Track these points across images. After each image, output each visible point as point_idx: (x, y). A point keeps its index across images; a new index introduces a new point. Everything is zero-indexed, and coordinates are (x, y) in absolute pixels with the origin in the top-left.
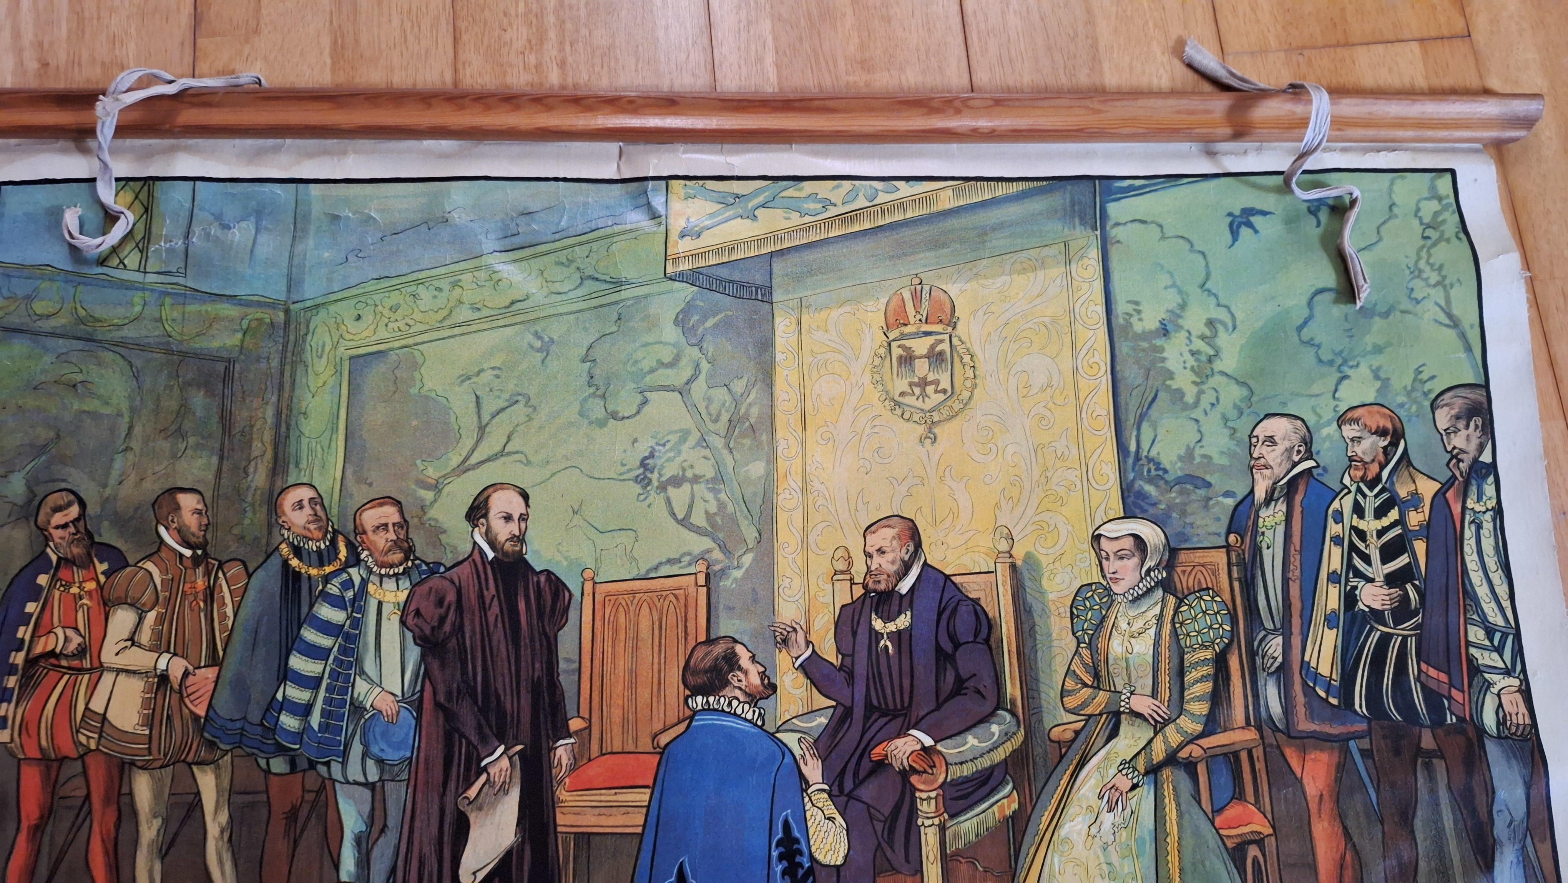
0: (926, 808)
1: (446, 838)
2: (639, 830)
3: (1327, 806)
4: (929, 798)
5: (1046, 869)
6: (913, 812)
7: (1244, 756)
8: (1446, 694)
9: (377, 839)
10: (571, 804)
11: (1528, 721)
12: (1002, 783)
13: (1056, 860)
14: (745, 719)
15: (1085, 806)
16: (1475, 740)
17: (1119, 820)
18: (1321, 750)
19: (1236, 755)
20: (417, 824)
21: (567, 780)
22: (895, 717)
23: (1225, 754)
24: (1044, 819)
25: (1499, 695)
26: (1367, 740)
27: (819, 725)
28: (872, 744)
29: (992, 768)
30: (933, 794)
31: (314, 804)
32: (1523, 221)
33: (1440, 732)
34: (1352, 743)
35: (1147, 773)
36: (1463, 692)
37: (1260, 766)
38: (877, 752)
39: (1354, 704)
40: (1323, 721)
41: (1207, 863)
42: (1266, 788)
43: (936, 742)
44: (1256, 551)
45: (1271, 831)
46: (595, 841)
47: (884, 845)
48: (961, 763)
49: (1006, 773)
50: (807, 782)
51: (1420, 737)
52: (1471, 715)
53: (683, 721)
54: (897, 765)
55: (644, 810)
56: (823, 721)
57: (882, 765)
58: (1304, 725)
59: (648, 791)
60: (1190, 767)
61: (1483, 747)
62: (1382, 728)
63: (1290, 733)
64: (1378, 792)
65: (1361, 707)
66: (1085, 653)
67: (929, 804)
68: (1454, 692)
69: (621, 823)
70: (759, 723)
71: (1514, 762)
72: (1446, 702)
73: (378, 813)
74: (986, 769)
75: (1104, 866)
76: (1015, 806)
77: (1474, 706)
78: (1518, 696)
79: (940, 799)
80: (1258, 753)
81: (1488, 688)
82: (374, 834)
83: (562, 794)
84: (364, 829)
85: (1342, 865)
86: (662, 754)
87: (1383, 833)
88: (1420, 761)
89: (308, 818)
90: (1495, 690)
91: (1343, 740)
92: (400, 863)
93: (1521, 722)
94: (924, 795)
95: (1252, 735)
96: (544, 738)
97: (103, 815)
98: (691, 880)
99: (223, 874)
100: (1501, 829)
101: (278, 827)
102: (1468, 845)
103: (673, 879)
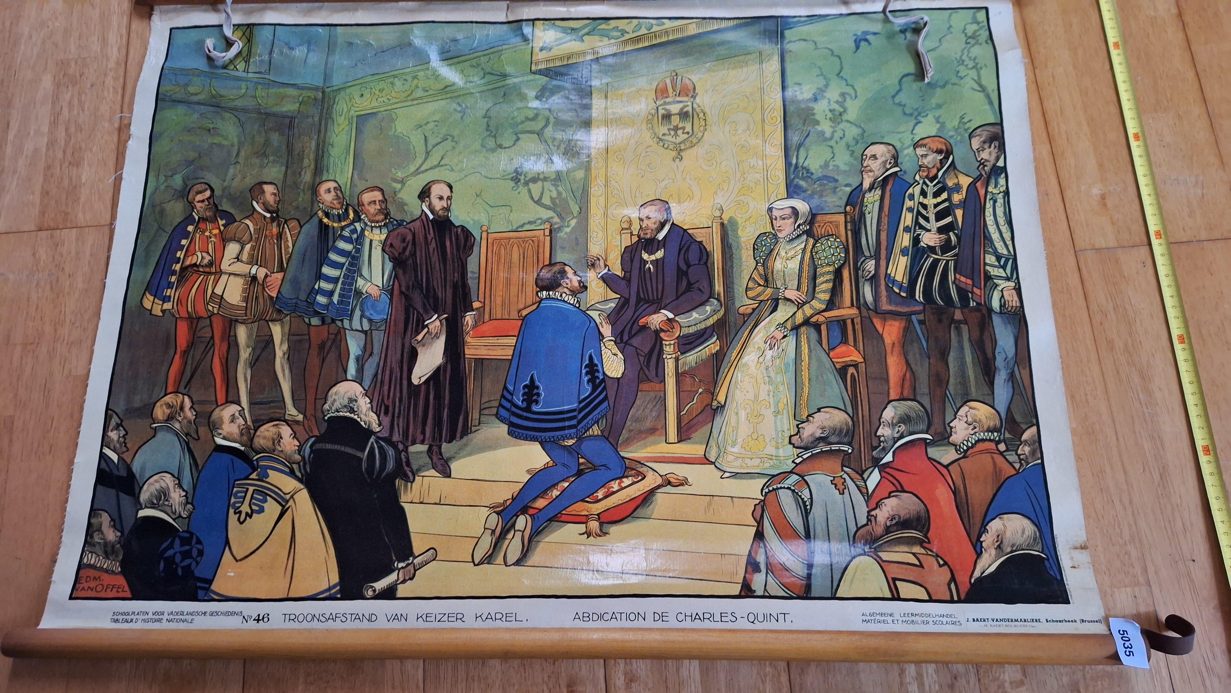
1: (405, 360)
2: (510, 357)
3: (897, 349)
4: (670, 344)
5: (733, 380)
6: (661, 351)
7: (849, 322)
8: (970, 290)
9: (367, 359)
10: (473, 344)
11: (1018, 304)
12: (711, 336)
13: (739, 375)
14: (570, 303)
15: (756, 347)
16: (987, 315)
17: (775, 354)
18: (895, 320)
19: (844, 321)
20: (389, 352)
21: (471, 332)
22: (653, 304)
23: (838, 321)
24: (733, 354)
25: (1002, 291)
26: (923, 315)
27: (610, 307)
28: (640, 317)
29: (706, 329)
30: (672, 342)
31: (334, 340)
32: (1030, 37)
33: (966, 310)
34: (914, 317)
35: (792, 330)
36: (980, 289)
37: (858, 327)
38: (642, 321)
39: (915, 296)
40: (897, 305)
41: (825, 376)
42: (861, 338)
43: (675, 316)
44: (862, 215)
45: (863, 360)
46: (485, 362)
47: (644, 368)
48: (689, 327)
49: (714, 331)
50: (603, 336)
51: (954, 314)
52: (985, 302)
53: (536, 303)
54: (653, 328)
55: (513, 348)
56: (613, 305)
57: (645, 327)
58: (885, 306)
59: (516, 338)
60: (817, 327)
61: (990, 318)
62: (932, 308)
63: (876, 310)
64: (927, 342)
65: (919, 297)
66: (761, 268)
67: (670, 348)
68: (975, 289)
69: (500, 354)
70: (577, 305)
71: (1008, 326)
72: (970, 295)
73: (369, 346)
74: (702, 330)
75: (766, 378)
76: (718, 348)
77: (987, 297)
78: (1013, 291)
79: (676, 344)
80: (857, 320)
81: (996, 287)
82: (366, 357)
83: (468, 339)
84: (361, 353)
85: (903, 380)
86: (523, 320)
87: (929, 364)
88: (953, 325)
89: (331, 347)
90: (1000, 288)
91: (909, 315)
92: (380, 371)
93: (1014, 305)
94: (667, 343)
95: (854, 311)
96: (459, 311)
97: (220, 346)
98: (537, 383)
99: (284, 375)
100: (999, 362)
101: (314, 352)
102: (980, 371)
103: (527, 382)
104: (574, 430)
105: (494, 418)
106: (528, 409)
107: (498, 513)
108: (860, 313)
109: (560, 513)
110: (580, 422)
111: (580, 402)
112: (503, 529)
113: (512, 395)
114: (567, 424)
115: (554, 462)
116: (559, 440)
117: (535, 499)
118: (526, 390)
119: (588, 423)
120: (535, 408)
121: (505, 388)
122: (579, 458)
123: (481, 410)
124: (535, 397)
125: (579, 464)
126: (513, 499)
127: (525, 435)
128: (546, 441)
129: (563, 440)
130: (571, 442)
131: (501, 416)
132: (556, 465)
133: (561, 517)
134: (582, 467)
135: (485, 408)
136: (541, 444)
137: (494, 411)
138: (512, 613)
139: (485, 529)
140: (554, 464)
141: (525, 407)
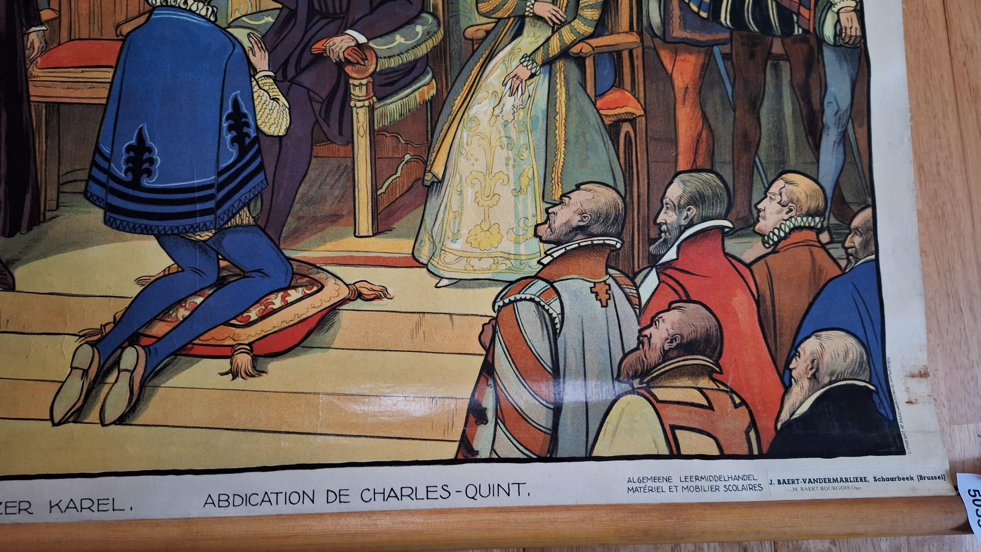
0: (357, 92)
2: (104, 101)
3: (691, 96)
4: (361, 84)
5: (456, 141)
6: (347, 95)
7: (626, 54)
8: (795, 10)
10: (42, 79)
11: (859, 33)
12: (423, 73)
13: (465, 134)
14: (199, 15)
15: (491, 92)
16: (815, 47)
17: (518, 102)
18: (690, 53)
19: (619, 53)
21: (39, 60)
22: (334, 20)
23: (610, 53)
24: (457, 102)
25: (838, 13)
26: (729, 46)
27: (266, 23)
28: (313, 40)
29: (416, 61)
30: (364, 82)
33: (788, 41)
34: (716, 49)
35: (543, 65)
36: (809, 9)
37: (638, 62)
38: (317, 47)
39: (719, 17)
40: (694, 30)
41: (588, 136)
42: (641, 79)
43: (369, 40)
45: (642, 113)
46: (63, 108)
47: (321, 121)
48: (389, 57)
49: (427, 65)
50: (255, 70)
51: (771, 45)
52: (814, 29)
53: (144, 14)
54: (334, 58)
55: (108, 86)
56: (270, 20)
57: (321, 57)
58: (677, 32)
59: (112, 70)
60: (580, 61)
61: (821, 52)
62: (741, 37)
63: (665, 39)
64: (733, 87)
65: (726, 20)
67: (361, 90)
68: (803, 10)
69: (87, 95)
70: (212, 19)
71: (844, 64)
72: (795, 17)
74: (410, 62)
75: (504, 139)
76: (433, 92)
77: (817, 21)
78: (853, 14)
79: (371, 85)
80: (638, 53)
81: (830, 7)
83: (34, 71)
85: (698, 141)
86: (124, 41)
87: (735, 117)
88: (769, 62)
90: (835, 9)
91: (709, 45)
93: (853, 34)
94: (357, 82)
95: (633, 38)
96: (18, 26)
98: (149, 143)
100: (829, 116)
102: (802, 128)
103: (133, 141)
104: (211, 217)
105: (80, 198)
106: (136, 184)
107: (93, 345)
108: (642, 41)
109: (190, 342)
110: (220, 204)
111: (220, 174)
112: (100, 367)
113: (109, 161)
114: (199, 207)
115: (179, 266)
116: (187, 232)
117: (150, 323)
118: (132, 154)
119: (232, 205)
120: (146, 182)
121: (97, 150)
122: (219, 259)
123: (59, 185)
124: (146, 165)
125: (220, 269)
126: (116, 322)
127: (131, 225)
128: (166, 234)
129: (194, 232)
130: (205, 236)
131: (92, 195)
132: (183, 271)
133: (192, 348)
134: (224, 273)
135: (67, 183)
136: (158, 238)
137: (81, 186)
138: (108, 499)
139: (72, 368)
140: (180, 269)
141: (130, 182)
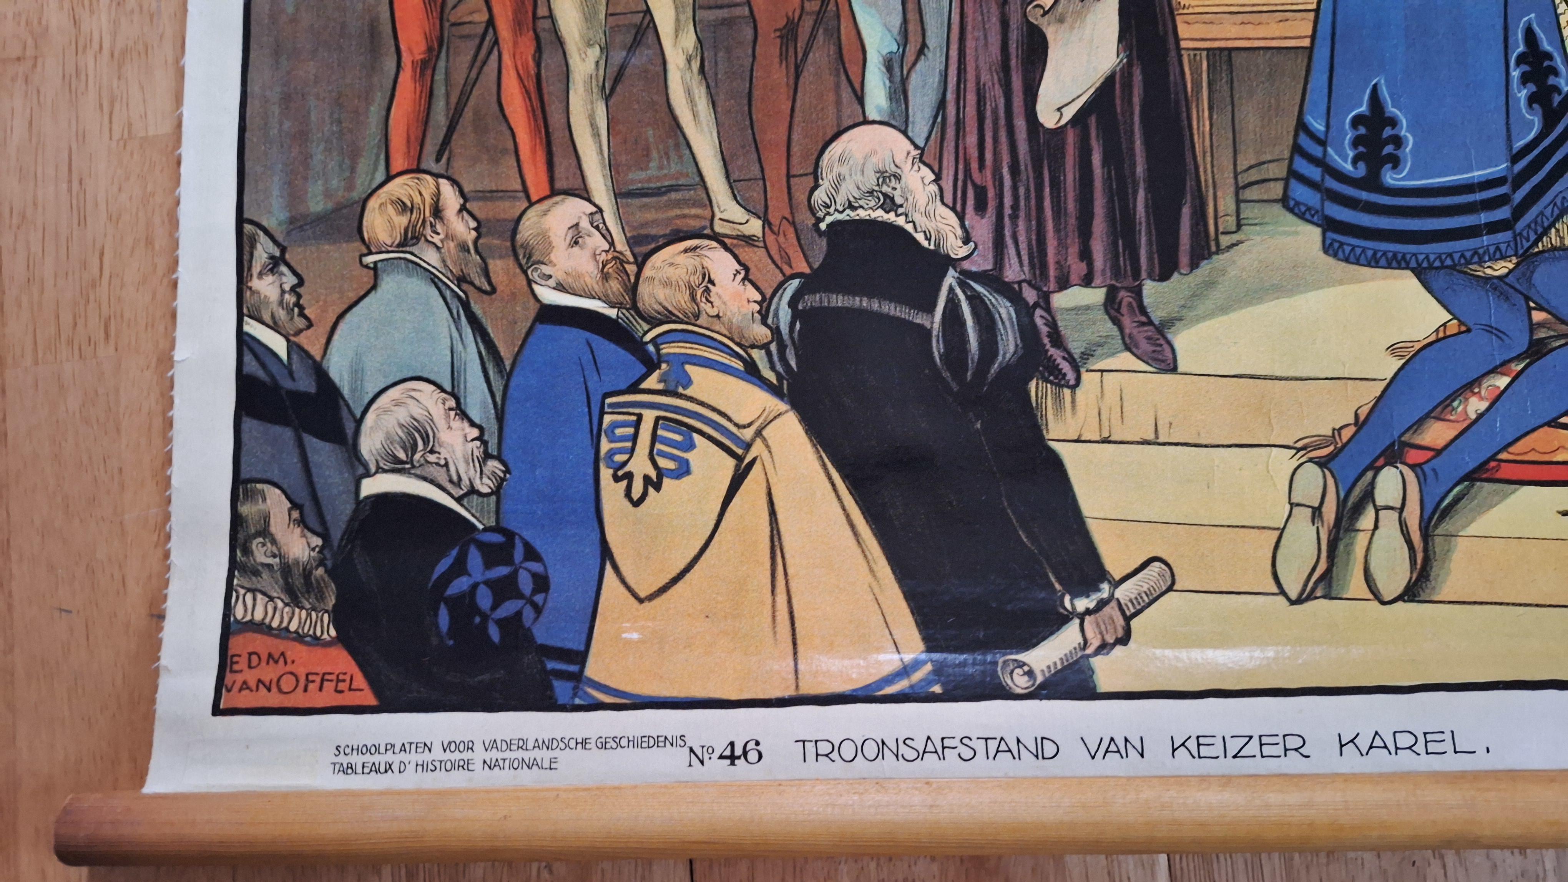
1: (1013, 62)
9: (914, 64)
10: (1197, 10)
20: (970, 44)
46: (1236, 57)
69: (1277, 34)
73: (913, 27)
82: (910, 57)
84: (895, 48)
89: (813, 36)
92: (950, 96)
97: (515, 44)
98: (1391, 110)
99: (695, 115)
101: (769, 47)
103: (1363, 109)
104: (1507, 235)
105: (1278, 209)
106: (1372, 182)
107: (1322, 463)
109: (1493, 458)
110: (1519, 211)
111: (1515, 159)
112: (1341, 504)
113: (1323, 143)
114: (1484, 217)
115: (1461, 323)
116: (1469, 262)
117: (1419, 424)
118: (1362, 130)
119: (1542, 213)
120: (1390, 178)
121: (1302, 126)
122: (1530, 309)
123: (1238, 189)
124: (1389, 149)
125: (1533, 327)
126: (1360, 424)
127: (1370, 253)
128: (1431, 267)
129: (1481, 262)
130: (1501, 268)
131: (1298, 204)
132: (1469, 331)
133: (1498, 468)
134: (1542, 334)
135: (1250, 185)
136: (1420, 273)
137: (1277, 189)
138: (1443, 732)
139: (1292, 505)
140: (1463, 328)
141: (1362, 178)
